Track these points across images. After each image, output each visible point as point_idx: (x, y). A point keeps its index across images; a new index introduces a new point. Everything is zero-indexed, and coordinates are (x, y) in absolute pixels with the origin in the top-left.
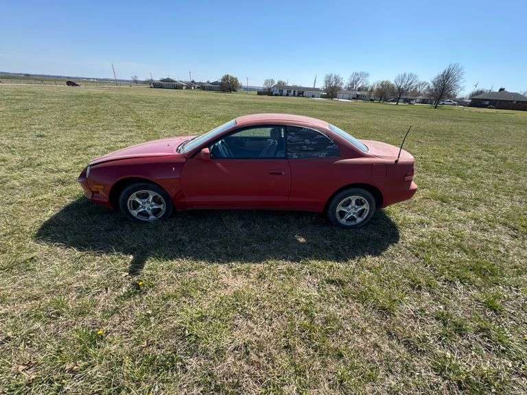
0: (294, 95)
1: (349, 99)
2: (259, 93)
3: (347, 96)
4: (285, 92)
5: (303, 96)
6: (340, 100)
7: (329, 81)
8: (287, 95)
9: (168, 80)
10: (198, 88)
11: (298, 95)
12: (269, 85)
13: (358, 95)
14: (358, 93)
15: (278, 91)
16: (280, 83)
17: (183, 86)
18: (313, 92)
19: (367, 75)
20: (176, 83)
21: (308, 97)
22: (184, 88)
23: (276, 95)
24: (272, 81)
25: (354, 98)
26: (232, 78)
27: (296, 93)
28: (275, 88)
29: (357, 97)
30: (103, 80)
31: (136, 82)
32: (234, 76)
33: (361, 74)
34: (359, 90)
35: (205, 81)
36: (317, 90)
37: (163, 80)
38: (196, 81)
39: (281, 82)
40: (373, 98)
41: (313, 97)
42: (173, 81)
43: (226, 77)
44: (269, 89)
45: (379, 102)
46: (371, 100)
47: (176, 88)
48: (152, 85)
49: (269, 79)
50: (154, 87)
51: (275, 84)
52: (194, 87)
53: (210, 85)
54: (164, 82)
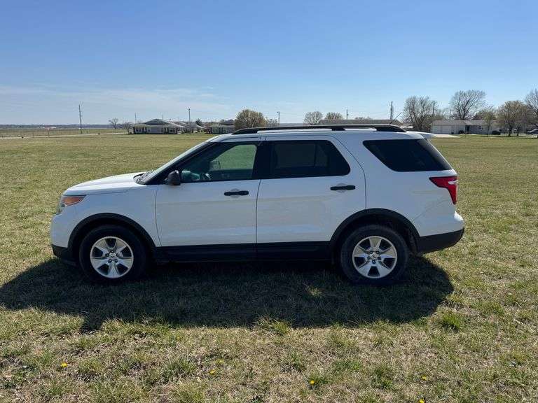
1: (452, 134)
3: (449, 129)
7: (412, 109)
9: (156, 122)
10: (205, 131)
12: (313, 121)
13: (468, 127)
14: (470, 123)
16: (330, 116)
17: (178, 129)
19: (482, 94)
24: (318, 114)
25: (461, 132)
26: (254, 114)
29: (469, 130)
30: (69, 126)
31: (115, 127)
32: (257, 111)
33: (471, 94)
34: (476, 118)
37: (149, 123)
38: (203, 121)
39: (334, 115)
40: (498, 130)
42: (163, 123)
43: (246, 113)
45: (509, 136)
46: (495, 133)
47: (168, 133)
48: (132, 131)
49: (312, 111)
50: (135, 133)
51: (323, 118)
52: (198, 129)
53: (221, 126)
54: (150, 125)
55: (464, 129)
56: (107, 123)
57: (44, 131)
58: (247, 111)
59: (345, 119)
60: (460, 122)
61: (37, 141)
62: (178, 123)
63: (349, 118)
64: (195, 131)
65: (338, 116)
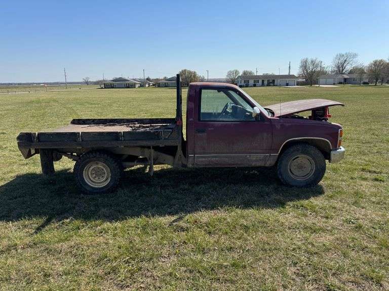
0: (263, 85)
1: (334, 84)
3: (331, 81)
4: (251, 82)
5: (274, 86)
7: (306, 67)
8: (255, 86)
9: (120, 80)
10: (153, 85)
11: (268, 85)
12: (232, 77)
13: (345, 80)
14: (347, 77)
15: (243, 82)
16: (245, 73)
17: (135, 84)
18: (287, 80)
19: (355, 55)
20: (128, 82)
21: (280, 85)
22: (137, 86)
24: (236, 72)
25: (340, 83)
26: (190, 72)
27: (266, 82)
28: (240, 80)
29: (346, 81)
31: (87, 83)
32: (192, 70)
33: (348, 55)
34: (351, 72)
35: (162, 77)
36: (293, 77)
37: (116, 80)
39: (248, 72)
40: (367, 81)
41: (287, 85)
42: (124, 80)
43: (184, 72)
44: (233, 80)
45: (376, 85)
46: (364, 83)
47: (128, 87)
48: (103, 86)
49: (232, 70)
50: (105, 88)
51: (240, 75)
52: (149, 84)
53: (166, 82)
54: (116, 81)
55: (343, 81)
58: (185, 70)
59: (255, 75)
60: (340, 76)
62: (134, 80)
63: (258, 75)
64: (147, 85)
65: (251, 73)
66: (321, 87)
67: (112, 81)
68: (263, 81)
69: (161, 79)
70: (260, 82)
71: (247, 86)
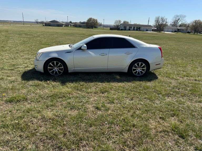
0: (134, 30)
1: (172, 32)
2: (111, 29)
3: (171, 30)
4: (128, 28)
5: (140, 30)
6: (165, 32)
7: (158, 21)
8: (129, 30)
9: (54, 21)
10: (73, 26)
11: (137, 30)
12: (117, 24)
13: (178, 30)
14: (179, 28)
15: (123, 27)
16: (124, 22)
17: (63, 25)
18: (147, 28)
19: (185, 16)
20: (59, 23)
21: (143, 31)
23: (122, 30)
24: (120, 21)
25: (175, 31)
26: (94, 20)
27: (135, 28)
28: (121, 26)
29: (178, 31)
31: (37, 23)
33: (181, 16)
34: (180, 26)
36: (150, 26)
38: (73, 22)
39: (126, 22)
40: (190, 31)
41: (147, 30)
42: (57, 22)
43: (90, 19)
44: (118, 26)
45: (194, 34)
46: (188, 32)
47: (58, 26)
49: (118, 20)
50: (45, 26)
51: (122, 23)
52: (71, 25)
53: (80, 24)
54: (52, 22)
55: (177, 30)
56: (34, 21)
57: (8, 23)
59: (130, 23)
60: (175, 28)
61: (5, 27)
62: (63, 22)
63: (131, 24)
64: (70, 26)
65: (127, 23)
66: (165, 33)
67: (50, 22)
68: (134, 27)
69: (78, 23)
70: (133, 28)
71: (125, 30)
